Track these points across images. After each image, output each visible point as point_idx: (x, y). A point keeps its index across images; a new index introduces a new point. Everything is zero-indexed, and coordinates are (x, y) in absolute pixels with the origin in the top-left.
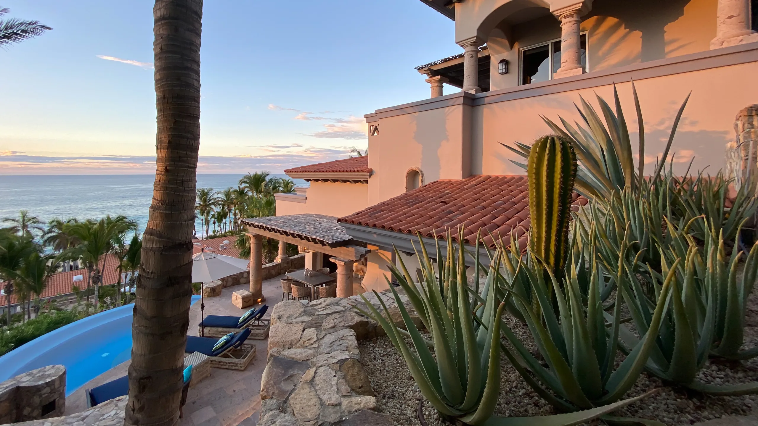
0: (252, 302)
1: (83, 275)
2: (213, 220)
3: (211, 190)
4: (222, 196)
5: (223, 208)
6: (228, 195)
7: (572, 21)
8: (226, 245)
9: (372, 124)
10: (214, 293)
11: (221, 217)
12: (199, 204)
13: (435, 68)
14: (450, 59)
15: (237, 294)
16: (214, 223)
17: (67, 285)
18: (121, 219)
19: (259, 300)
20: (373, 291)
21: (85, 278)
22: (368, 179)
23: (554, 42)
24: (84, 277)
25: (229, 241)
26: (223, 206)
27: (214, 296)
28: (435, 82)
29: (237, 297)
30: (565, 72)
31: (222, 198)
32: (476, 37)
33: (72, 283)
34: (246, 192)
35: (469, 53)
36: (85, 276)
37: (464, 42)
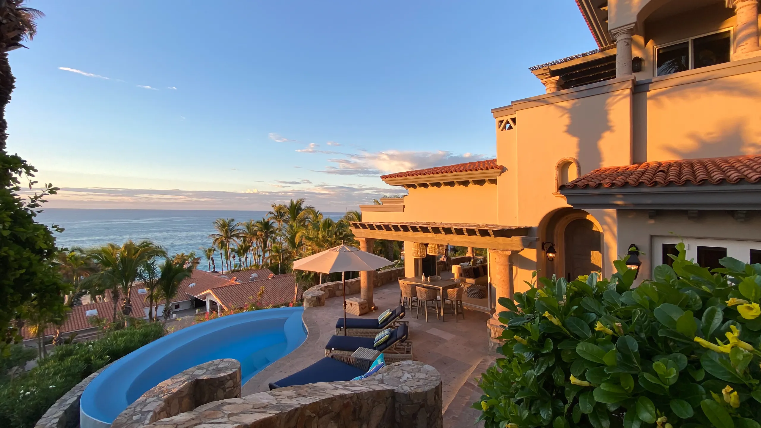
0: (367, 309)
1: (97, 310)
2: (233, 253)
3: (233, 220)
4: (243, 228)
5: (244, 241)
6: (249, 227)
7: (752, 4)
8: (255, 278)
9: (501, 119)
10: (320, 303)
11: (243, 251)
12: (221, 235)
13: (553, 68)
14: (572, 59)
15: (351, 302)
16: (234, 257)
17: (79, 321)
18: (146, 245)
19: (373, 307)
20: (524, 281)
21: (100, 313)
22: (498, 178)
23: (695, 40)
24: (98, 312)
25: (258, 274)
26: (245, 238)
27: (320, 306)
28: (553, 83)
29: (351, 304)
30: (746, 54)
31: (243, 230)
32: (635, 23)
33: (85, 318)
34: (271, 224)
35: (625, 40)
36: (99, 310)
37: (619, 29)
